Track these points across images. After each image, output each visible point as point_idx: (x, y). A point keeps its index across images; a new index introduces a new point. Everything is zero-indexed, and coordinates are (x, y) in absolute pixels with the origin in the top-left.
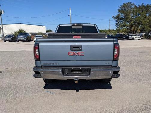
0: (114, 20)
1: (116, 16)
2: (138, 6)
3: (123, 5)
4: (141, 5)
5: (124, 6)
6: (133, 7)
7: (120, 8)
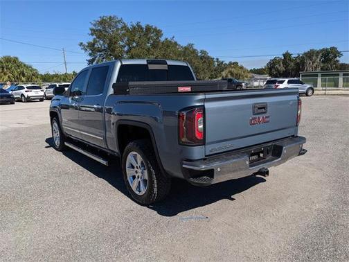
0: (83, 51)
1: (89, 44)
2: (130, 27)
3: (99, 19)
4: (135, 25)
5: (102, 22)
6: (120, 26)
7: (95, 25)
